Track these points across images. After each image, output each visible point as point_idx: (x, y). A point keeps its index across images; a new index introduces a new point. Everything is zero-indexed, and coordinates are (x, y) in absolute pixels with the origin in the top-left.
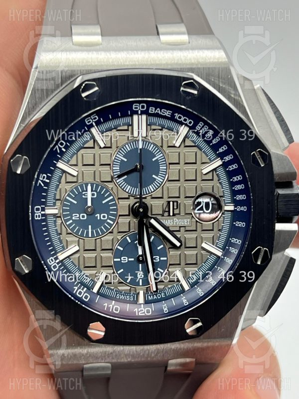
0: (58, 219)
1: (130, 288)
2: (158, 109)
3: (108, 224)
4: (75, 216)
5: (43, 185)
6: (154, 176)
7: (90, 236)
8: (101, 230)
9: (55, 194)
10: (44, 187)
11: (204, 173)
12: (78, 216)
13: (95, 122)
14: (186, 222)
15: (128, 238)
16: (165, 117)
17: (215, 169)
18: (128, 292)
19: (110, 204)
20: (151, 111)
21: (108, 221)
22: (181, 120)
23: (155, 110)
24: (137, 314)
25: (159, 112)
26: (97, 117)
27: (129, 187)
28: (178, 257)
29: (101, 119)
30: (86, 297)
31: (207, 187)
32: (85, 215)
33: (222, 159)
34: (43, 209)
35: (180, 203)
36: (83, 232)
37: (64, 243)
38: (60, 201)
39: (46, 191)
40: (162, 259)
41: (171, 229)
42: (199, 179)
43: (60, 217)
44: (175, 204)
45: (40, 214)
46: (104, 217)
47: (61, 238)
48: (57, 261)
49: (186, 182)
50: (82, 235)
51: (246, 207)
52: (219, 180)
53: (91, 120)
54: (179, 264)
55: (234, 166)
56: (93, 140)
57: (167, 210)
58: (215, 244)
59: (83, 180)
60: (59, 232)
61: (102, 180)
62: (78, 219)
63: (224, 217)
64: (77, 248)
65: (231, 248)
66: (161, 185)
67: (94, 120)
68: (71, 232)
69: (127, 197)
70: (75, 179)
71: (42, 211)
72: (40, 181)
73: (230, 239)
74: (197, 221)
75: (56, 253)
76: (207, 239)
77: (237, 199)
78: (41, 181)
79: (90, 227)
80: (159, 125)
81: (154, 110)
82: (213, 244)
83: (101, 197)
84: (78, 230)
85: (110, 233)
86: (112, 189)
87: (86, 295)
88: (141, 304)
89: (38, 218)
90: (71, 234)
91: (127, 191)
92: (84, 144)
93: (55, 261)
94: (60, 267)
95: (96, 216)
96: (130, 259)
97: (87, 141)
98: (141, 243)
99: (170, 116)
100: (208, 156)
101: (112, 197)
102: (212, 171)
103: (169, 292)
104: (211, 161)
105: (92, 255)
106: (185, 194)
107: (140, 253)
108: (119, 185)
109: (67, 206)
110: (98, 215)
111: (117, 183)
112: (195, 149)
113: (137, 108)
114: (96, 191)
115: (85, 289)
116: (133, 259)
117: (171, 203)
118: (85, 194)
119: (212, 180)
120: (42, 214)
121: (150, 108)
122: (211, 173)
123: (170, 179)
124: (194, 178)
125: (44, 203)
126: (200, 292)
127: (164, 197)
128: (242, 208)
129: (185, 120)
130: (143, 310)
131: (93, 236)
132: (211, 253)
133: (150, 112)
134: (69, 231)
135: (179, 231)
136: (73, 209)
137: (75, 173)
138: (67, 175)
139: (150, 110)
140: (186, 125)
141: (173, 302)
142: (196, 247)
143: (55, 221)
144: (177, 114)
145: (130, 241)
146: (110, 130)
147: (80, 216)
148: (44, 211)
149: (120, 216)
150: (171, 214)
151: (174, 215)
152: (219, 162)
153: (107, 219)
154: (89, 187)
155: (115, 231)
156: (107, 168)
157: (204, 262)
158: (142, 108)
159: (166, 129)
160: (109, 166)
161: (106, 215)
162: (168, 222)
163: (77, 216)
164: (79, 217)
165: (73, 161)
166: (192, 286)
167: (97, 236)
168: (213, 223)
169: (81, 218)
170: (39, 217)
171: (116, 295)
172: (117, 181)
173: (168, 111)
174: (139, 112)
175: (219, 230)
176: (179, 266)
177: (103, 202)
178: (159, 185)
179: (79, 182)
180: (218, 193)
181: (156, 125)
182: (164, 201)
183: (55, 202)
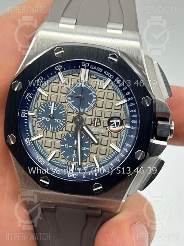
0: (34, 118)
1: (67, 162)
2: (95, 67)
3: (61, 125)
4: (44, 118)
5: (28, 99)
6: (89, 103)
7: (50, 130)
8: (56, 128)
9: (35, 105)
11: (116, 106)
13: (60, 69)
14: (103, 130)
15: (70, 134)
16: (99, 72)
17: (123, 104)
18: (66, 164)
19: (63, 114)
21: (61, 124)
22: (107, 75)
23: (94, 67)
25: (96, 69)
26: (62, 66)
27: (75, 107)
28: (96, 149)
29: (64, 68)
30: (43, 163)
31: (117, 113)
32: (49, 119)
33: (127, 99)
34: (27, 112)
35: (101, 120)
36: (46, 128)
37: (36, 132)
38: (37, 109)
39: (30, 103)
40: (87, 149)
41: (94, 133)
42: (113, 108)
43: (35, 117)
44: (98, 120)
46: (59, 121)
47: (35, 129)
48: (30, 141)
49: (106, 109)
50: (46, 129)
51: (136, 127)
52: (124, 111)
53: (58, 68)
55: (133, 104)
56: (58, 79)
57: (93, 122)
59: (50, 100)
60: (34, 126)
61: (61, 101)
63: (124, 131)
64: (42, 136)
65: (125, 148)
66: (92, 108)
69: (73, 112)
70: (46, 99)
71: (26, 113)
72: (27, 97)
73: (126, 144)
74: (109, 131)
75: (30, 137)
76: (113, 142)
77: (132, 122)
78: (27, 96)
79: (51, 125)
80: (95, 76)
81: (93, 67)
82: (116, 145)
83: (59, 110)
84: (44, 126)
85: (61, 130)
86: (65, 107)
89: (23, 116)
90: (40, 127)
91: (73, 109)
93: (29, 140)
94: (31, 144)
96: (69, 146)
97: (55, 79)
98: (76, 138)
99: (101, 72)
100: (120, 97)
101: (64, 111)
102: (121, 105)
104: (121, 99)
105: (50, 140)
106: (104, 115)
107: (75, 143)
108: (69, 105)
109: (40, 112)
110: (56, 120)
111: (69, 104)
112: (114, 92)
113: (84, 65)
114: (56, 106)
115: (43, 158)
116: (71, 147)
117: (96, 119)
118: (50, 107)
119: (121, 110)
120: (25, 115)
121: (91, 66)
122: (120, 106)
123: (97, 106)
124: (111, 108)
125: (28, 109)
127: (93, 115)
128: (134, 128)
129: (109, 75)
130: (72, 175)
131: (51, 131)
132: (114, 150)
134: (39, 126)
135: (99, 135)
136: (43, 114)
137: (47, 96)
138: (42, 96)
139: (91, 67)
140: (110, 78)
142: (107, 145)
143: (33, 120)
144: (105, 71)
145: (71, 136)
146: (69, 75)
148: (27, 113)
149: (68, 122)
150: (95, 125)
152: (125, 101)
155: (64, 129)
156: (65, 95)
157: (110, 154)
158: (87, 65)
159: (99, 78)
160: (65, 94)
161: (60, 120)
162: (93, 129)
164: (46, 119)
165: (47, 89)
166: (101, 166)
167: (54, 131)
168: (118, 134)
169: (47, 120)
171: (59, 165)
172: (69, 103)
173: (101, 69)
174: (85, 67)
175: (121, 138)
176: (96, 154)
177: (60, 113)
178: (91, 108)
179: (48, 100)
180: (123, 117)
181: (94, 76)
182: (93, 118)
183: (34, 109)
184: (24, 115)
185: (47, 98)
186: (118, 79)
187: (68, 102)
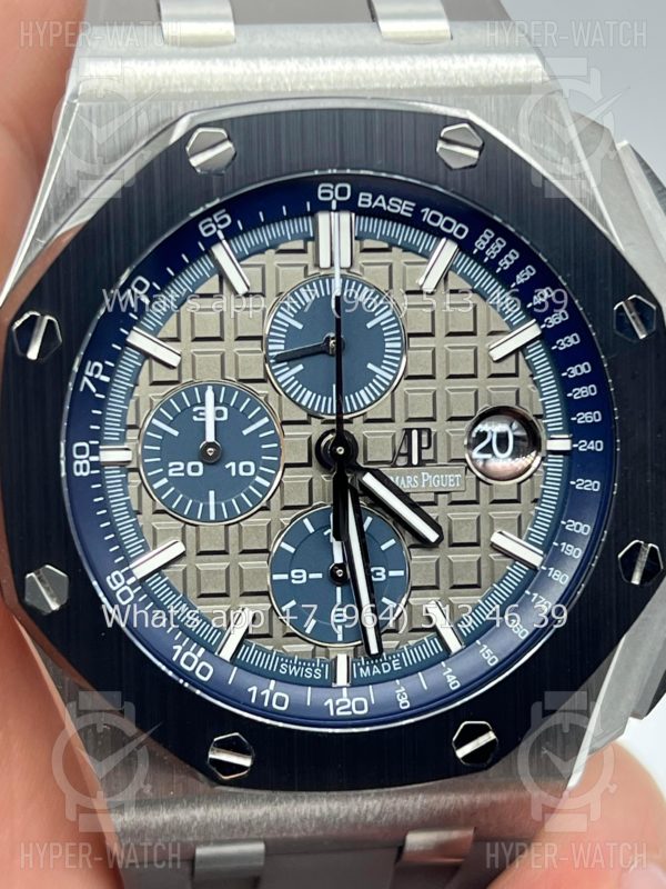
0: (131, 474)
1: (312, 647)
2: (382, 197)
3: (259, 487)
4: (174, 467)
5: (94, 390)
6: (370, 366)
7: (212, 517)
8: (240, 502)
9: (125, 413)
10: (97, 395)
11: (495, 359)
12: (182, 468)
13: (224, 231)
14: (452, 480)
15: (306, 521)
16: (397, 218)
17: (523, 349)
18: (310, 656)
19: (261, 436)
20: (363, 202)
22: (437, 225)
23: (373, 201)
24: (332, 713)
25: (384, 205)
26: (228, 217)
27: (309, 393)
28: (434, 568)
29: (239, 223)
30: (204, 671)
31: (502, 393)
32: (200, 465)
33: (540, 322)
34: (95, 451)
35: (435, 435)
36: (194, 508)
37: (148, 537)
38: (137, 431)
39: (101, 404)
40: (392, 573)
41: (415, 498)
42: (483, 373)
43: (137, 470)
44: (425, 436)
45: (87, 462)
46: (246, 469)
47: (141, 524)
48: (131, 581)
49: (451, 380)
50: (192, 515)
51: (601, 442)
52: (532, 376)
53: (213, 226)
54: (436, 587)
55: (571, 340)
56: (217, 276)
57: (404, 451)
58: (524, 537)
59: (194, 376)
60: (135, 508)
61: (241, 377)
62: (183, 474)
63: (545, 468)
64: (179, 549)
65: (564, 544)
66: (387, 388)
67: (219, 226)
68: (163, 507)
69: (305, 418)
70: (173, 376)
71: (91, 454)
72: (85, 379)
73: (563, 522)
74: (478, 479)
75: (127, 561)
76: (504, 523)
77: (579, 422)
78: (89, 378)
79: (212, 493)
80: (383, 239)
81: (369, 201)
82: (520, 537)
83: (238, 419)
84: (183, 503)
85: (262, 509)
86: (266, 398)
87: (204, 667)
88: (342, 687)
89: (81, 473)
90: (164, 512)
91: (304, 403)
92: (196, 286)
93: (126, 580)
94: (138, 595)
95: (227, 466)
96: (312, 576)
97: (204, 280)
98: (341, 533)
99: (410, 215)
100: (504, 317)
101: (266, 420)
102: (516, 352)
103: (410, 658)
104: (513, 328)
105: (219, 564)
106: (449, 411)
107: (338, 559)
108: (284, 390)
109: (153, 442)
110: (233, 464)
111: (280, 384)
113: (328, 195)
114: (226, 404)
115: (202, 650)
116: (320, 576)
117: (415, 433)
118: (199, 411)
119: (516, 375)
120: (91, 463)
121: (361, 194)
122: (513, 357)
123: (410, 373)
124: (471, 372)
125: (98, 435)
126: (488, 654)
127: (397, 418)
128: (592, 446)
129: (448, 225)
130: (346, 703)
131: (219, 518)
132: (515, 558)
133: (360, 205)
134: (160, 506)
135: (434, 503)
136: (170, 450)
137: (174, 360)
138: (154, 363)
139: (361, 199)
140: (450, 237)
141: (422, 680)
142: (477, 544)
143: (125, 482)
144: (427, 210)
145: (311, 530)
146: (261, 250)
147: (186, 467)
148: (97, 454)
149: (287, 466)
150: (415, 461)
151: (422, 463)
152: (532, 331)
153: (254, 476)
154: (210, 395)
155: (275, 504)
156: (256, 345)
157: (497, 580)
158: (340, 195)
159: (400, 247)
160: (258, 342)
161: (252, 464)
162: (407, 482)
163: (178, 466)
164: (185, 471)
165: (169, 330)
166: (468, 640)
167: (229, 518)
168: (519, 484)
169: (190, 473)
170: (85, 470)
171: (279, 667)
172: (280, 380)
173: (405, 202)
174: (334, 206)
175: (535, 501)
176: (436, 591)
177: (245, 432)
178: (383, 389)
179: (184, 381)
180: (531, 408)
181: (375, 239)
182: (396, 429)
183: (125, 433)
184: (85, 465)
185: (176, 371)
186: (488, 238)
187: (276, 378)
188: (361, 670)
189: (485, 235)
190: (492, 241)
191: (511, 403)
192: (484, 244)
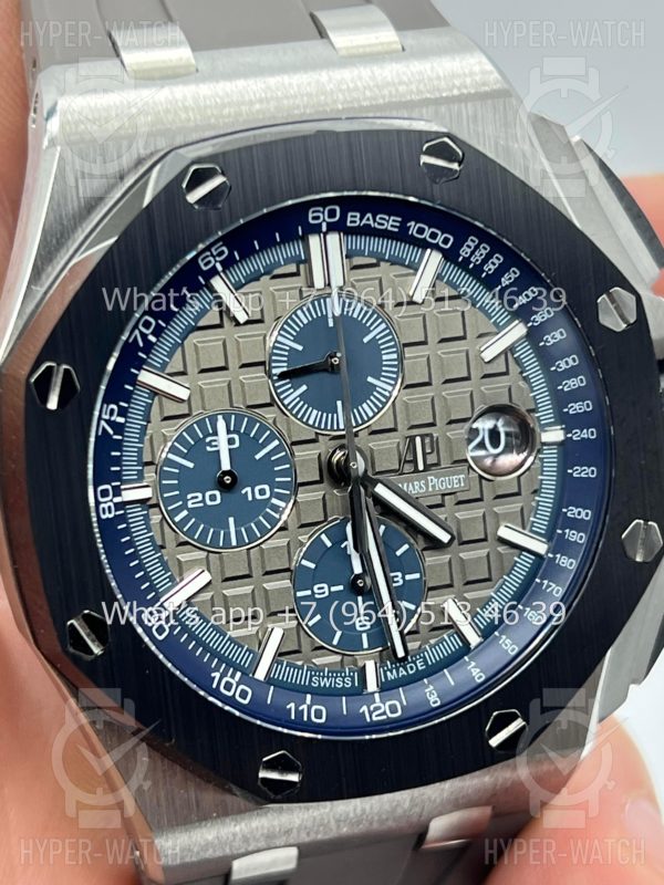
0: (152, 510)
1: (340, 657)
2: (369, 215)
3: (275, 508)
4: (193, 498)
5: (111, 432)
6: (370, 379)
7: (234, 543)
8: (259, 525)
9: (140, 451)
10: (115, 437)
11: (486, 360)
12: (200, 498)
13: (221, 262)
14: (455, 481)
15: (324, 537)
16: (384, 234)
17: (511, 349)
18: (339, 668)
19: (273, 458)
20: (351, 222)
21: (274, 501)
22: (423, 237)
23: (361, 220)
24: (368, 720)
25: (371, 222)
26: (224, 248)
27: (315, 412)
28: (447, 568)
29: (236, 253)
30: (244, 694)
31: (497, 391)
32: (217, 493)
33: (525, 321)
34: (117, 492)
35: (437, 439)
36: (216, 535)
37: (174, 569)
38: (154, 467)
39: (119, 445)
40: (408, 577)
41: (424, 502)
42: (476, 375)
43: (157, 505)
44: (427, 440)
45: (111, 504)
46: (262, 492)
47: (166, 558)
49: (448, 385)
50: (214, 543)
51: (594, 430)
52: (521, 373)
53: (211, 259)
54: (451, 586)
55: (558, 336)
57: (410, 457)
58: (528, 527)
59: (203, 408)
60: (159, 543)
61: (249, 403)
62: (201, 505)
63: (542, 460)
64: (206, 577)
65: (567, 531)
66: (388, 399)
67: (218, 259)
68: (187, 539)
69: (313, 437)
70: (183, 409)
71: (114, 496)
72: (104, 423)
73: (564, 510)
74: (481, 477)
75: (158, 596)
76: (508, 517)
77: (571, 412)
78: (106, 421)
79: (231, 520)
80: (371, 254)
81: (357, 219)
82: (524, 528)
83: (250, 445)
84: (205, 532)
85: (280, 529)
86: (274, 422)
87: (242, 691)
88: (373, 693)
89: (107, 515)
90: (187, 543)
91: (311, 422)
92: (197, 319)
95: (243, 492)
96: (333, 589)
97: (204, 312)
98: (360, 544)
99: (396, 230)
100: (491, 318)
101: (276, 443)
102: (505, 352)
103: (433, 656)
104: (500, 329)
105: (244, 589)
106: (447, 415)
107: (358, 569)
108: (291, 411)
109: (170, 476)
110: (249, 489)
111: (286, 407)
113: (318, 218)
114: (236, 431)
115: (238, 674)
116: (341, 588)
117: (418, 440)
118: (211, 441)
119: (506, 373)
120: (116, 504)
121: (350, 214)
123: (408, 382)
124: (465, 374)
125: (118, 476)
126: (508, 646)
127: (400, 427)
128: (585, 434)
129: (434, 236)
130: (379, 708)
131: (240, 543)
132: (522, 549)
133: (349, 224)
134: (183, 538)
135: (441, 506)
136: (188, 482)
137: (183, 394)
138: (164, 399)
139: (349, 219)
140: (436, 247)
141: (449, 678)
142: (485, 540)
143: (147, 518)
144: (413, 223)
145: (329, 544)
146: (256, 277)
147: (204, 497)
148: (120, 495)
149: (300, 485)
150: (421, 467)
151: (427, 467)
152: (518, 330)
153: (270, 498)
154: (221, 425)
155: (292, 524)
156: (259, 372)
157: (507, 571)
158: (330, 217)
159: (387, 261)
160: (261, 368)
161: (267, 487)
162: (415, 487)
163: (196, 497)
164: (203, 501)
165: (176, 364)
166: (488, 632)
167: (250, 542)
168: (519, 477)
169: (209, 503)
170: (110, 512)
171: (311, 681)
172: (286, 402)
173: (392, 218)
174: (324, 228)
175: (535, 492)
176: (451, 589)
177: (258, 457)
178: (384, 400)
179: (194, 414)
180: (524, 404)
181: (364, 255)
182: (400, 438)
183: (142, 470)
184: (109, 507)
185: (185, 405)
186: (472, 245)
187: (281, 401)
188: (388, 673)
189: (469, 243)
190: (477, 247)
191: (505, 401)
192: (469, 251)
